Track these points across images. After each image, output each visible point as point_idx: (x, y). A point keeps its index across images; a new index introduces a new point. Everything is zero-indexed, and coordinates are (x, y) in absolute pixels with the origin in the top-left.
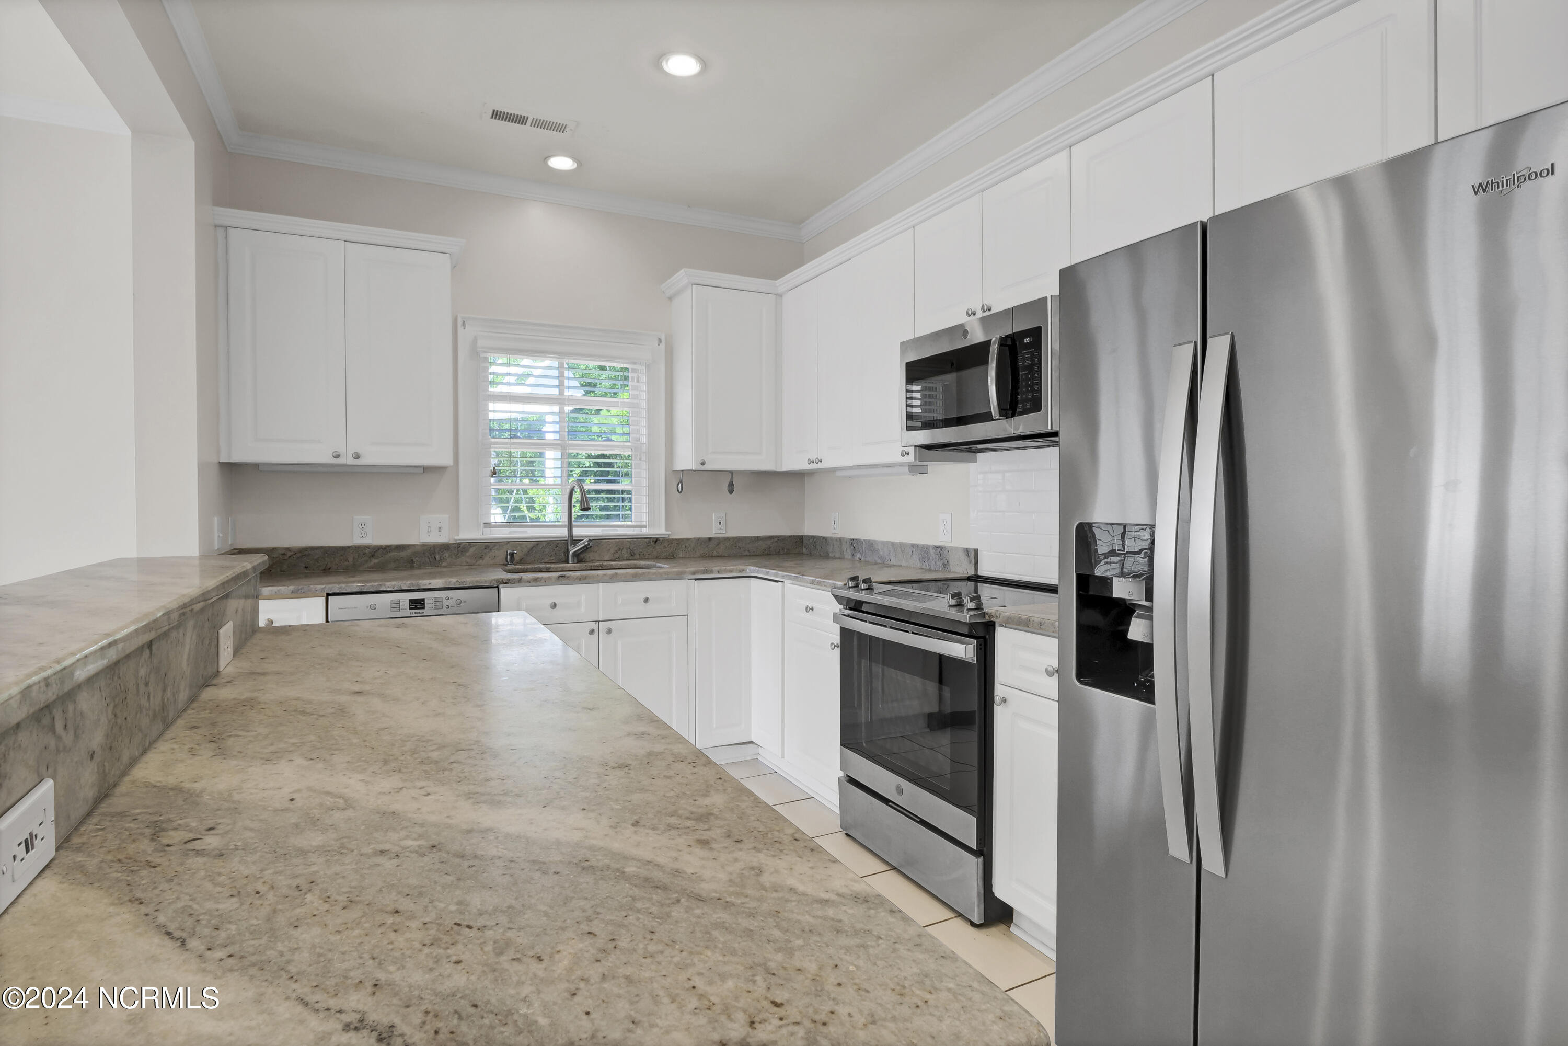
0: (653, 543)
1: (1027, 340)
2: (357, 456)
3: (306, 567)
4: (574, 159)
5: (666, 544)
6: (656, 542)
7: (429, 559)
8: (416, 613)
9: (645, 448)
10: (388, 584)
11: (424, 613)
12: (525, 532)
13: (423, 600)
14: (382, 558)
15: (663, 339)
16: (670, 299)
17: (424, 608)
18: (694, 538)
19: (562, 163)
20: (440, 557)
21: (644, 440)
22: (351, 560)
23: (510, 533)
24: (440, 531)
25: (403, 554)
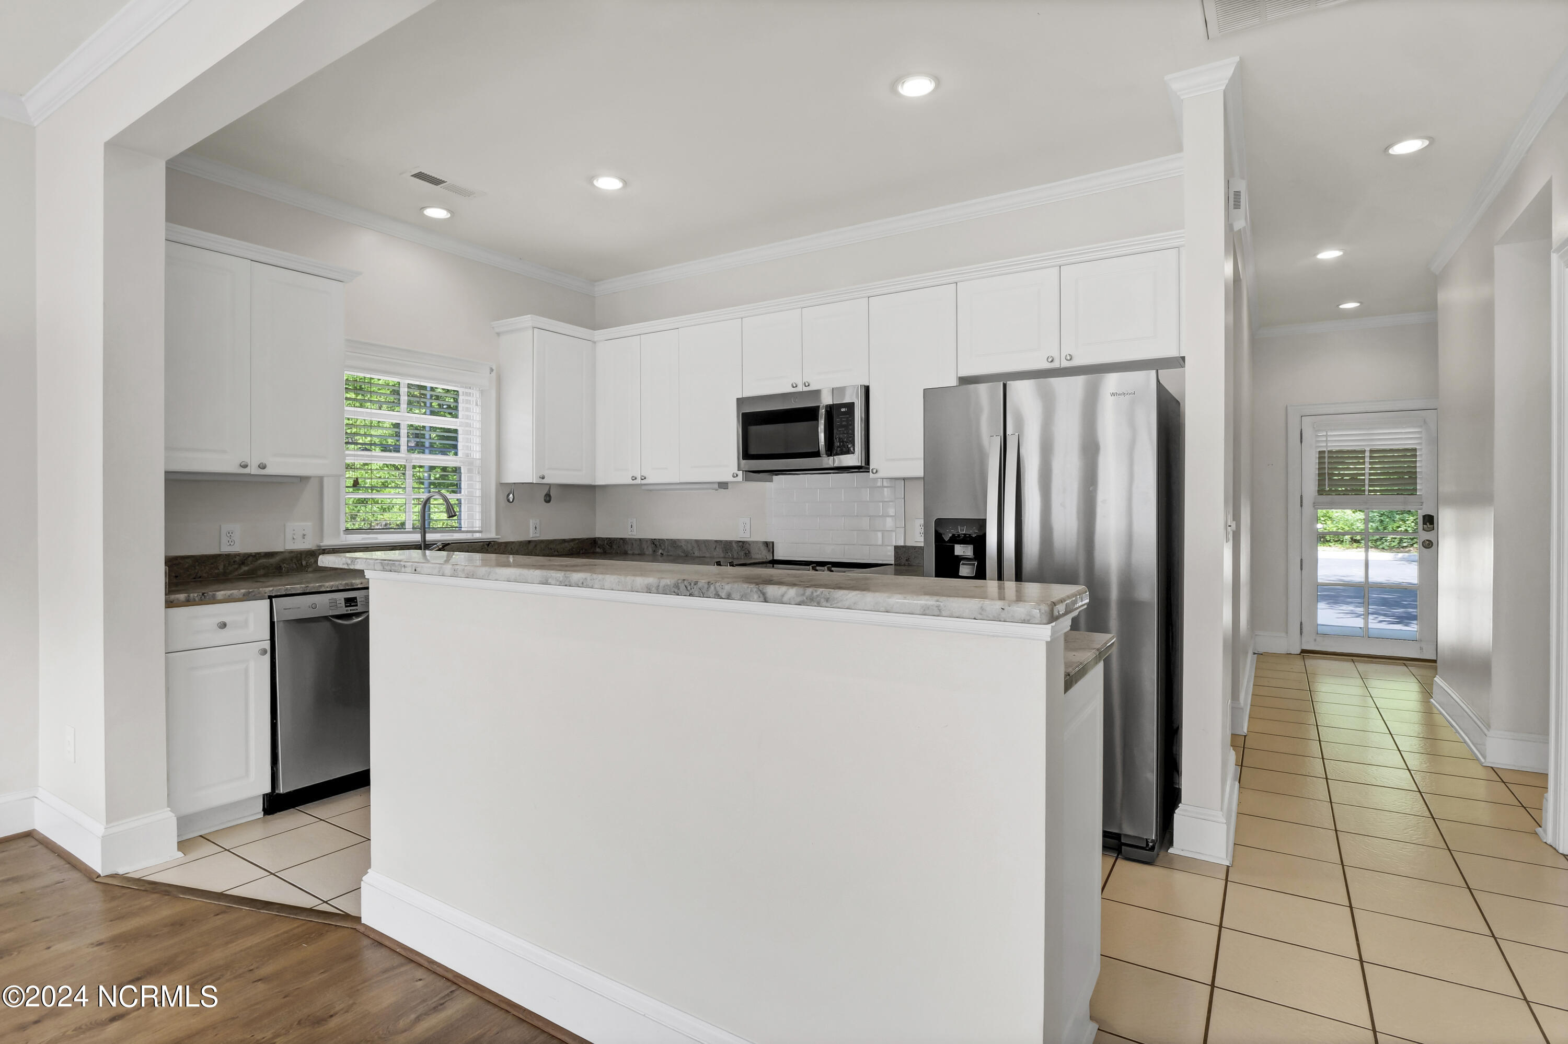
0: (486, 546)
1: (843, 410)
2: (263, 466)
3: (176, 577)
4: (448, 210)
5: (496, 547)
6: (488, 545)
7: (296, 565)
8: (350, 610)
9: (478, 463)
10: (327, 584)
11: (357, 609)
12: (376, 538)
13: (355, 598)
14: (252, 566)
15: (494, 368)
16: (498, 334)
17: (357, 605)
18: (518, 542)
19: (437, 213)
21: (478, 456)
22: (221, 567)
23: (363, 539)
24: (304, 538)
25: (273, 561)
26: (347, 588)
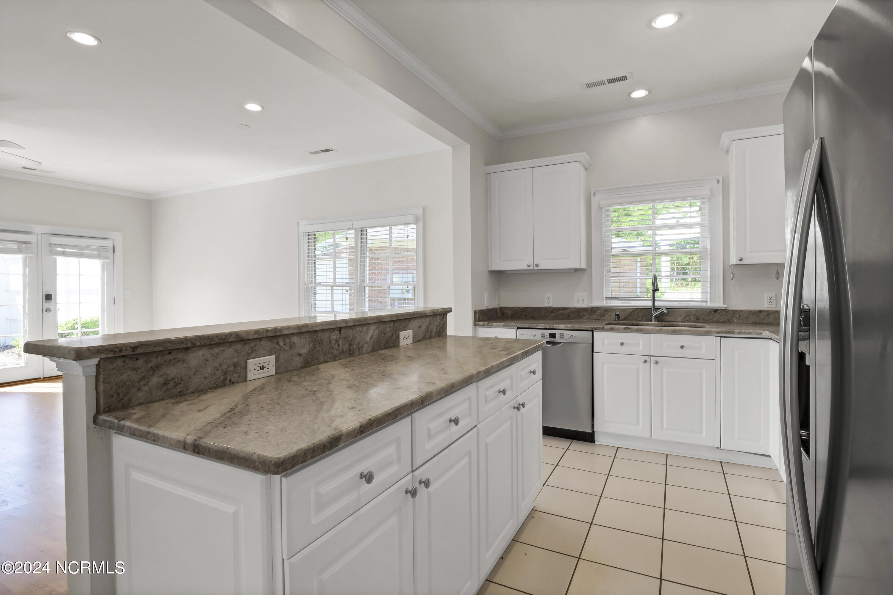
0: (713, 313)
2: (537, 266)
4: (647, 89)
5: (723, 314)
6: (715, 312)
8: (552, 340)
9: (708, 252)
10: (540, 325)
11: (555, 340)
12: (630, 303)
13: (555, 334)
14: (556, 314)
17: (555, 338)
18: (747, 311)
19: (639, 94)
20: (583, 315)
21: (708, 247)
22: (543, 313)
24: (583, 301)
25: (566, 312)
26: (550, 328)
